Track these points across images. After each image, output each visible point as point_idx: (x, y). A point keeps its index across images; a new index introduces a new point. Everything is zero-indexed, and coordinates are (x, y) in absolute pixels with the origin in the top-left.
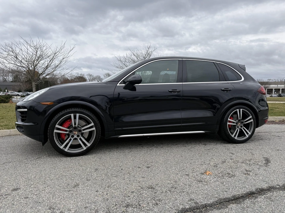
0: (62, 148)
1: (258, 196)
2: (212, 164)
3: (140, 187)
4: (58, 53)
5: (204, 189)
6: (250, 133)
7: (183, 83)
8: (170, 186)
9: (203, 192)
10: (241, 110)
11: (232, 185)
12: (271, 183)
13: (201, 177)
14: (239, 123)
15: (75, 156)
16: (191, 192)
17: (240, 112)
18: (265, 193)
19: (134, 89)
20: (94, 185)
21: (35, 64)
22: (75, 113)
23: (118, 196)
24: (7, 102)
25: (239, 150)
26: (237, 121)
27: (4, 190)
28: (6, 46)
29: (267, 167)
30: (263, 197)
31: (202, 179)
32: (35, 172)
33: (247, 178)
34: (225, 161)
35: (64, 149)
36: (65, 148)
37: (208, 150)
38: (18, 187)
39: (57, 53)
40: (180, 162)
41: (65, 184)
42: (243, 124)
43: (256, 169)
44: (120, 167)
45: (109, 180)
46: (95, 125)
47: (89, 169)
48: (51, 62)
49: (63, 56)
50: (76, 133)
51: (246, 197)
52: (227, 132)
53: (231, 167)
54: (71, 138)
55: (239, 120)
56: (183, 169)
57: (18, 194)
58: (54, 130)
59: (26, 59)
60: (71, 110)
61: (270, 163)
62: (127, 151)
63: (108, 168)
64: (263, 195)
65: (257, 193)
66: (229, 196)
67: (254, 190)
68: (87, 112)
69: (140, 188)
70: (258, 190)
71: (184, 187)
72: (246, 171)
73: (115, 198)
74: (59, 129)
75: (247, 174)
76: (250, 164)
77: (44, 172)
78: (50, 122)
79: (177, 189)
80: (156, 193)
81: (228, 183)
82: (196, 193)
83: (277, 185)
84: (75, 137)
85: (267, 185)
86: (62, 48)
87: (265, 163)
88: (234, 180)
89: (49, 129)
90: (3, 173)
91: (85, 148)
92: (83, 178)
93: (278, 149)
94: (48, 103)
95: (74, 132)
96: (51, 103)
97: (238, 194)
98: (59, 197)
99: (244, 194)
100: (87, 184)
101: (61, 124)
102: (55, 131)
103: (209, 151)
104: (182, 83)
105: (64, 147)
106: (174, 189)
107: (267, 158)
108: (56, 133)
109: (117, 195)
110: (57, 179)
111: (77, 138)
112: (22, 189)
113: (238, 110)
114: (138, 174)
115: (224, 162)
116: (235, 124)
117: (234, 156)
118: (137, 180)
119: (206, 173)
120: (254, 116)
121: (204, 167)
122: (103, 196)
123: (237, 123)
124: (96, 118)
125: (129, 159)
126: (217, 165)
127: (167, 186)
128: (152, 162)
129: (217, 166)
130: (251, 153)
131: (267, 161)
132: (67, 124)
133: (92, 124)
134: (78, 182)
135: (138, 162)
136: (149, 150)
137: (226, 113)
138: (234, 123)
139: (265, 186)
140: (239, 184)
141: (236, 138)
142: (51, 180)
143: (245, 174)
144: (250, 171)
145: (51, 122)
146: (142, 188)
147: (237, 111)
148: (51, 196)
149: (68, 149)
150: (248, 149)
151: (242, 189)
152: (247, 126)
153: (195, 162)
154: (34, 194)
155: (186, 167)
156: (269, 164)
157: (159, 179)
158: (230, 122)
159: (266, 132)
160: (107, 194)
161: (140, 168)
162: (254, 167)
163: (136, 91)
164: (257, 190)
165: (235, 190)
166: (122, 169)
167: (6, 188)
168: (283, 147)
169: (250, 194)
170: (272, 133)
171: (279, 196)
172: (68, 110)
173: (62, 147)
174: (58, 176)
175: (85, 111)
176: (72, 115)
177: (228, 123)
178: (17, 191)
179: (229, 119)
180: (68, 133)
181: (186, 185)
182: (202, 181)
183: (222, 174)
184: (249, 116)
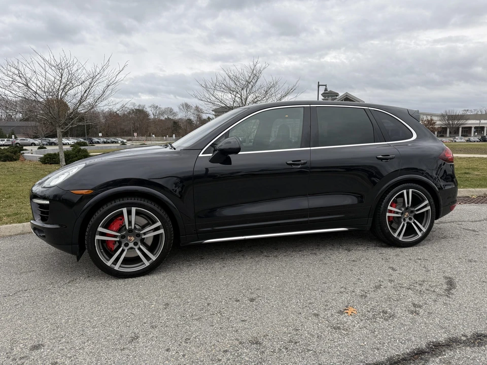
0: (109, 265)
1: (430, 358)
2: (358, 291)
3: (238, 340)
4: (99, 76)
5: (342, 344)
6: (424, 230)
7: (312, 148)
8: (286, 339)
9: (340, 351)
10: (411, 191)
11: (389, 336)
12: (452, 331)
13: (338, 320)
14: (407, 214)
15: (131, 278)
16: (321, 350)
17: (408, 194)
18: (442, 352)
19: (228, 161)
20: (162, 337)
21: (60, 96)
22: (129, 206)
23: (202, 359)
24: (16, 160)
25: (404, 261)
26: (403, 209)
27: (18, 348)
28: (9, 66)
29: (449, 297)
30: (438, 360)
31: (341, 323)
32: (67, 310)
33: (414, 321)
34: (381, 285)
35: (113, 266)
36: (115, 265)
37: (353, 261)
38: (40, 343)
39: (97, 77)
40: (306, 287)
41: (115, 335)
42: (413, 214)
43: (430, 302)
44: (206, 299)
45: (188, 327)
46: (164, 226)
47: (154, 303)
48: (87, 92)
49: (107, 80)
50: (133, 239)
51: (410, 359)
52: (386, 229)
53: (389, 299)
54: (125, 248)
55: (407, 209)
56: (310, 303)
57: (41, 357)
58: (95, 236)
59: (43, 89)
60: (122, 202)
61: (455, 288)
62: (217, 265)
63: (186, 302)
64: (437, 357)
65: (428, 353)
66: (383, 358)
67: (424, 346)
68: (149, 204)
69: (237, 343)
70: (431, 346)
71: (309, 341)
72: (414, 305)
73: (197, 363)
74: (103, 234)
75: (415, 312)
76: (421, 291)
77: (82, 310)
78: (88, 223)
79: (298, 344)
80: (263, 352)
81: (383, 332)
82: (329, 353)
83: (463, 335)
84: (131, 245)
85: (445, 336)
86: (104, 67)
87: (446, 290)
88: (393, 325)
89: (86, 234)
90: (15, 314)
91: (147, 264)
92: (145, 323)
93: (470, 258)
94: (84, 192)
95: (129, 238)
96: (88, 192)
97: (397, 355)
98: (107, 361)
99: (408, 354)
100: (151, 336)
101: (106, 226)
102: (98, 237)
103: (354, 263)
104: (309, 148)
105: (113, 263)
106: (293, 344)
107: (450, 278)
108: (99, 240)
109: (200, 357)
110: (103, 325)
111: (135, 247)
112: (46, 347)
113: (405, 191)
114: (234, 314)
115: (378, 287)
116: (400, 215)
117: (395, 274)
118: (232, 327)
119: (347, 311)
120: (432, 200)
121: (345, 297)
122: (177, 359)
123: (402, 214)
124: (164, 213)
125: (221, 282)
126: (366, 293)
127: (281, 338)
128: (259, 289)
129: (366, 297)
130: (425, 267)
131: (451, 284)
132: (116, 225)
133: (159, 224)
134: (136, 331)
135: (235, 288)
136: (254, 263)
137: (385, 198)
138: (397, 213)
139: (442, 337)
140: (401, 334)
141: (400, 238)
142: (94, 328)
143: (412, 312)
144: (420, 307)
145: (90, 223)
146: (240, 343)
147: (403, 193)
148: (94, 360)
149: (120, 266)
150: (420, 259)
151: (405, 343)
152: (420, 218)
153: (329, 288)
154: (66, 356)
155: (316, 299)
156: (453, 291)
157: (270, 324)
158: (391, 211)
159: (453, 222)
160: (184, 356)
161: (239, 301)
162: (427, 297)
163: (231, 164)
164: (429, 345)
165: (392, 345)
166: (208, 304)
167: (21, 345)
168: (479, 254)
169: (416, 354)
170: (463, 223)
171: (463, 358)
172: (118, 202)
173: (109, 263)
174: (104, 319)
175: (145, 203)
176: (125, 210)
177: (388, 214)
178: (39, 351)
179: (389, 208)
180: (118, 239)
181: (313, 336)
182: (339, 328)
183: (373, 312)
184: (423, 200)
